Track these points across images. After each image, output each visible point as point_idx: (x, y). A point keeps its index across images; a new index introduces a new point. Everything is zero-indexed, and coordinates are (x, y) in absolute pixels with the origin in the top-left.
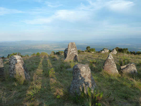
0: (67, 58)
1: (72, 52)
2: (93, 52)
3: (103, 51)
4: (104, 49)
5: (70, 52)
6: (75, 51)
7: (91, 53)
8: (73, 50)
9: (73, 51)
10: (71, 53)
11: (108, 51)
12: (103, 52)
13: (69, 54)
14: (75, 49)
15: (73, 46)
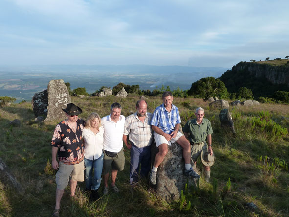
0: (48, 115)
1: (59, 101)
2: (82, 96)
3: (101, 92)
4: (103, 88)
5: (54, 101)
6: (66, 99)
7: (79, 97)
8: (61, 98)
9: (62, 100)
10: (56, 104)
11: (111, 92)
12: (102, 94)
13: (52, 107)
14: (66, 95)
15: (61, 89)
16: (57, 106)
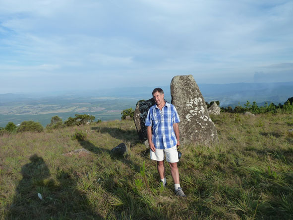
1: (192, 111)
6: (202, 107)
8: (194, 105)
9: (197, 109)
10: (188, 117)
15: (193, 90)
16: (189, 120)
